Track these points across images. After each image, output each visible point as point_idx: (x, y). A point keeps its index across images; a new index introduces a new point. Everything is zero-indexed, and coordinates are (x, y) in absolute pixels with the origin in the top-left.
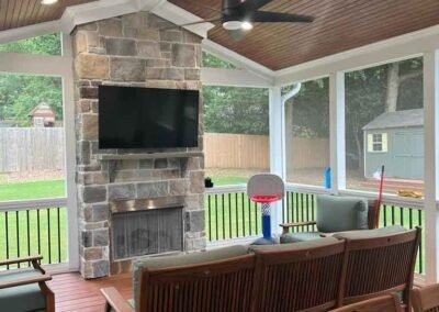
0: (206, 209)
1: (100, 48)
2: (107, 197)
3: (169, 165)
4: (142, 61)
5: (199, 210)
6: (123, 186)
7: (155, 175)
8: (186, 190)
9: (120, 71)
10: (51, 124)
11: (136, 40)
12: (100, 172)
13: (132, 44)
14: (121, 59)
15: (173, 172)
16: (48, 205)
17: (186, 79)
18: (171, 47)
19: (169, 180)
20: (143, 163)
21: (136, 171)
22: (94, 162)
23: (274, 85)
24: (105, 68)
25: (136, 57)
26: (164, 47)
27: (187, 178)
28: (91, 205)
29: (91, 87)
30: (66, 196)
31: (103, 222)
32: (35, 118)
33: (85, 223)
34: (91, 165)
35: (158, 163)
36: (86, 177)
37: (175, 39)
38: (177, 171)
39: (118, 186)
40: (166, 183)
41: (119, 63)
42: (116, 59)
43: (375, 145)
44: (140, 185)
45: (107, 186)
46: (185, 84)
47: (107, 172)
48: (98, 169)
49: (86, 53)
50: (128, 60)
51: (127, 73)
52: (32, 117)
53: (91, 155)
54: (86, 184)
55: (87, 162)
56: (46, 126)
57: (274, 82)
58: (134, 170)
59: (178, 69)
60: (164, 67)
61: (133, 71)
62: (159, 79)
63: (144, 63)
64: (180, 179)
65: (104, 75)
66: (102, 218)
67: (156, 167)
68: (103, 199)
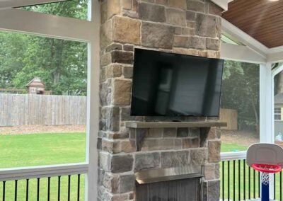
0: (221, 179)
1: (133, 12)
2: (134, 166)
3: (190, 133)
4: (171, 28)
5: (215, 180)
6: (149, 155)
7: (177, 144)
8: (205, 159)
9: (150, 36)
10: (41, 93)
11: (166, 7)
12: (127, 140)
13: (162, 10)
14: (152, 25)
15: (193, 140)
16: (68, 171)
17: (207, 48)
18: (196, 16)
19: (189, 149)
20: (167, 131)
21: (160, 139)
22: (123, 129)
23: (266, 61)
24: (136, 32)
25: (165, 24)
26: (189, 16)
27: (205, 148)
28: (118, 175)
29: (123, 51)
30: (87, 162)
31: (128, 194)
32: (30, 88)
33: (111, 195)
34: (119, 133)
35: (180, 132)
36: (115, 145)
37: (199, 9)
38: (197, 139)
39: (144, 155)
40: (187, 152)
41: (150, 28)
42: (148, 24)
43: (275, 116)
44: (163, 154)
45: (134, 154)
46: (206, 53)
47: (135, 140)
48: (126, 136)
49: (120, 16)
50: (158, 26)
51: (157, 39)
52: (28, 87)
53: (120, 122)
54: (114, 153)
55: (116, 129)
56: (38, 94)
57: (267, 58)
58: (159, 139)
59: (201, 39)
60: (189, 36)
61: (162, 38)
62: (184, 47)
63: (172, 30)
64: (199, 148)
65: (136, 40)
66: (128, 189)
67: (178, 136)
68: (129, 169)
